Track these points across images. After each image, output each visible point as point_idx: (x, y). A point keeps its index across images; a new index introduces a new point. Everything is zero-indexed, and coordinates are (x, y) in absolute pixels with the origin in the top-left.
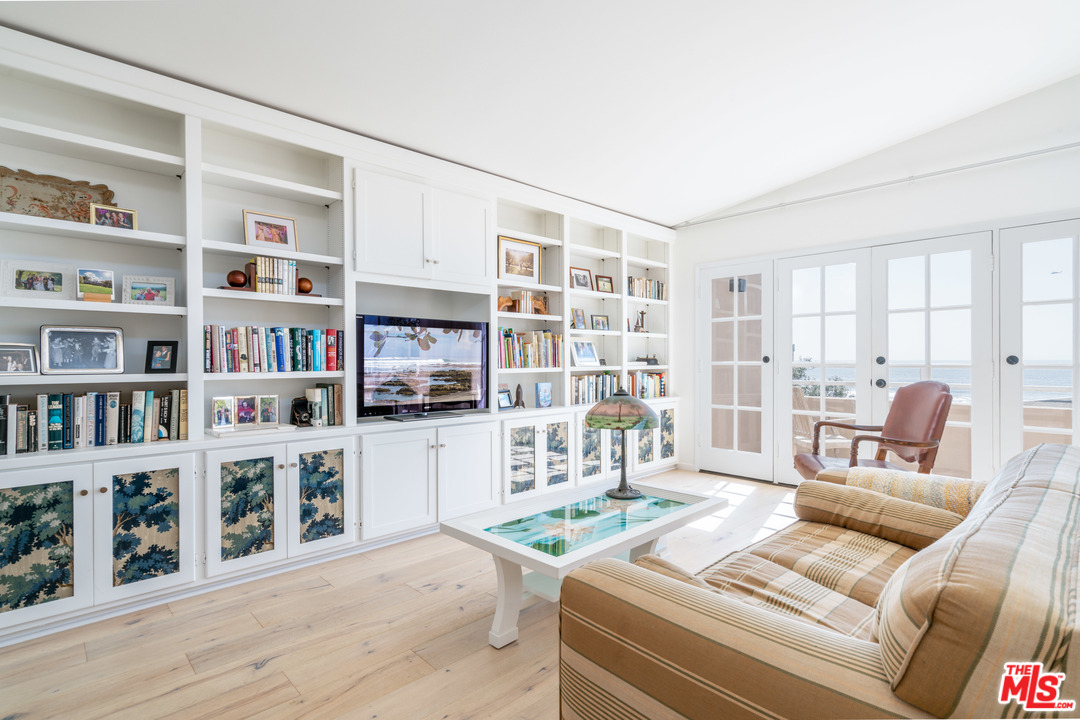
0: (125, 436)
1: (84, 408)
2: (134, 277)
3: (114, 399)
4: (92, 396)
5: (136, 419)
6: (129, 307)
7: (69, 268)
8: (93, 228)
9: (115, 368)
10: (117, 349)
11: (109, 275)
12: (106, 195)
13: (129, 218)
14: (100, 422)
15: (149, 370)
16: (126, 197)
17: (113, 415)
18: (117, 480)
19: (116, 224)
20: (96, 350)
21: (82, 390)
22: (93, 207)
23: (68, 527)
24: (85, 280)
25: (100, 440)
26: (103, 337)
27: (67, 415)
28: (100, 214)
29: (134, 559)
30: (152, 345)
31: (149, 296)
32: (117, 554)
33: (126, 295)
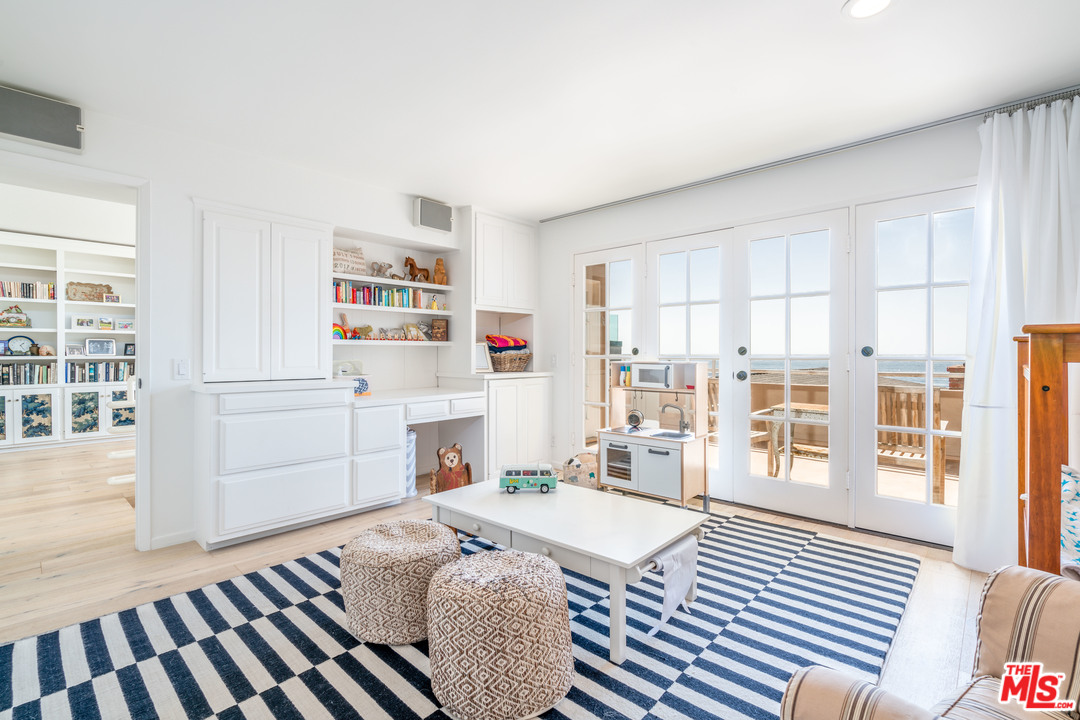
0: (117, 379)
1: (101, 368)
2: (120, 320)
3: (112, 365)
4: (104, 364)
5: (121, 373)
6: (118, 331)
7: (95, 317)
8: (105, 304)
9: (113, 354)
10: (113, 346)
11: (110, 320)
12: (109, 288)
13: (118, 298)
14: (107, 373)
15: (125, 354)
16: (117, 290)
17: (112, 371)
18: (114, 393)
19: (113, 301)
20: (105, 347)
21: (101, 361)
22: (104, 295)
23: (97, 408)
24: (102, 322)
25: (107, 379)
26: (108, 342)
27: (96, 370)
28: (107, 297)
29: (120, 421)
30: (126, 345)
31: (126, 327)
32: (114, 419)
33: (117, 327)
